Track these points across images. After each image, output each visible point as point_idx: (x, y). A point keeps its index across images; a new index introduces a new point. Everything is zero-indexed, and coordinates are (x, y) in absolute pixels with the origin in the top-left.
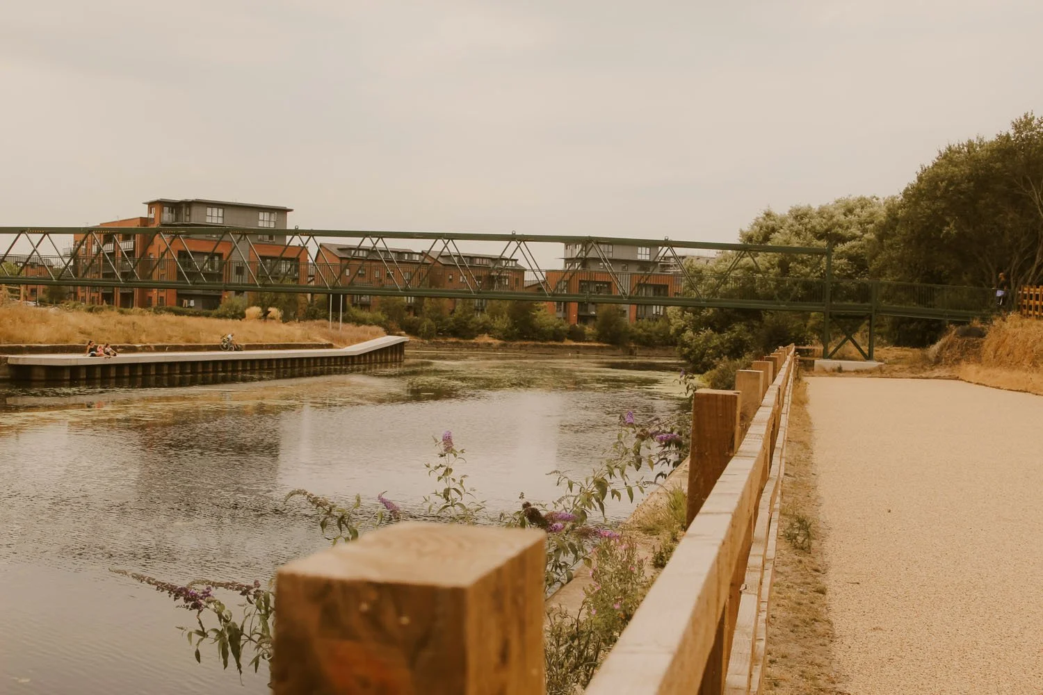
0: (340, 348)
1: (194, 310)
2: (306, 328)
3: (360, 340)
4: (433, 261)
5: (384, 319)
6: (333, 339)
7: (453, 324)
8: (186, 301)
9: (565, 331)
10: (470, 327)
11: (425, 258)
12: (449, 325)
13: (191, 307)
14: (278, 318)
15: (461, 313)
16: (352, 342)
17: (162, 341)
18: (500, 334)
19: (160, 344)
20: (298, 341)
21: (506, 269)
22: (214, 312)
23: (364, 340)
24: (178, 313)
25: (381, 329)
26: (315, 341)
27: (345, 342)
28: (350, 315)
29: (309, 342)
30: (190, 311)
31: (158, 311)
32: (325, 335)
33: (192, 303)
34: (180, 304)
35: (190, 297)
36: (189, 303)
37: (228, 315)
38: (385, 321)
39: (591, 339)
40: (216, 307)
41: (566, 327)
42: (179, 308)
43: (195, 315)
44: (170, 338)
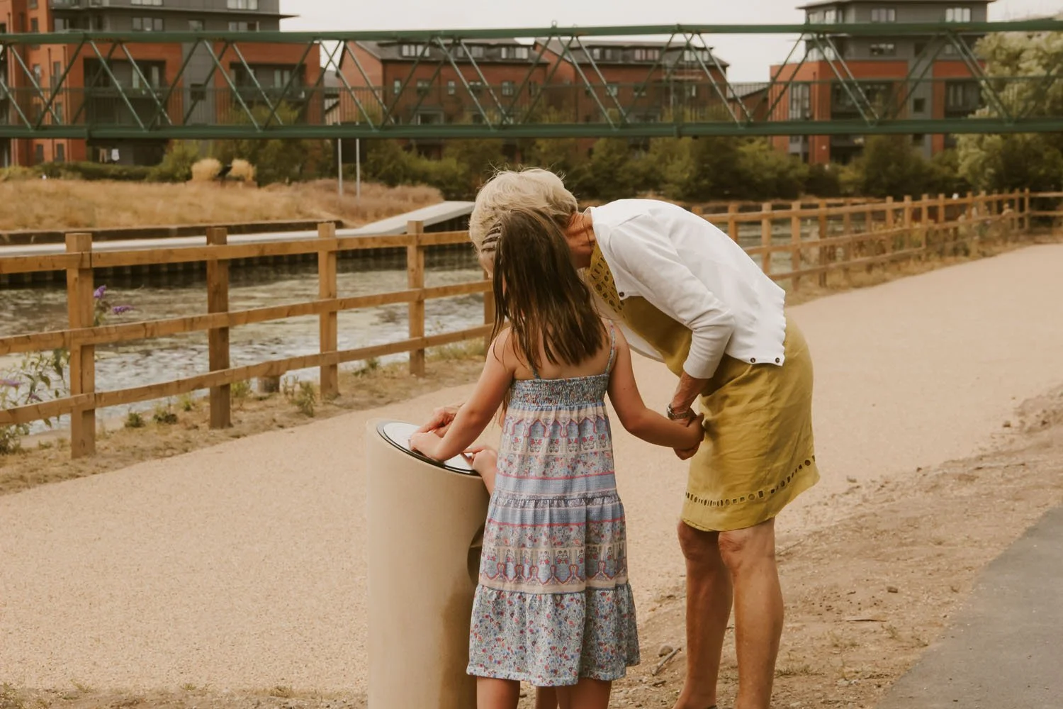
0: (354, 227)
1: (119, 167)
2: (299, 194)
3: (392, 212)
4: (556, 59)
5: (461, 172)
6: (343, 211)
7: (589, 175)
8: (103, 152)
9: (800, 178)
10: (619, 180)
11: (542, 53)
12: (581, 178)
13: (111, 162)
14: (250, 179)
15: (603, 154)
16: (378, 216)
17: (25, 226)
18: (677, 189)
19: (20, 231)
20: (278, 218)
21: (692, 66)
22: (155, 170)
23: (400, 211)
24: (90, 176)
25: (434, 192)
26: (310, 216)
27: (363, 216)
28: (399, 167)
29: (298, 219)
30: (113, 169)
31: (53, 173)
32: (331, 205)
33: (115, 154)
34: (95, 157)
35: (110, 143)
36: (110, 154)
37: (178, 175)
38: (463, 176)
39: (850, 190)
40: (157, 160)
41: (803, 170)
42: (89, 165)
43: (118, 177)
44: (39, 219)
